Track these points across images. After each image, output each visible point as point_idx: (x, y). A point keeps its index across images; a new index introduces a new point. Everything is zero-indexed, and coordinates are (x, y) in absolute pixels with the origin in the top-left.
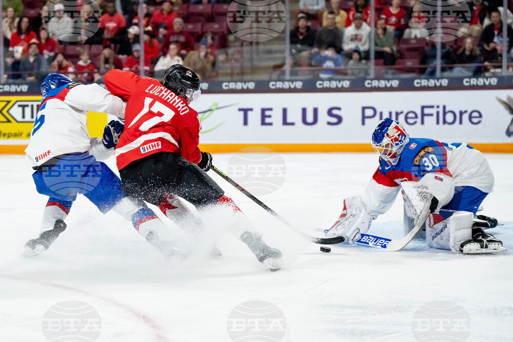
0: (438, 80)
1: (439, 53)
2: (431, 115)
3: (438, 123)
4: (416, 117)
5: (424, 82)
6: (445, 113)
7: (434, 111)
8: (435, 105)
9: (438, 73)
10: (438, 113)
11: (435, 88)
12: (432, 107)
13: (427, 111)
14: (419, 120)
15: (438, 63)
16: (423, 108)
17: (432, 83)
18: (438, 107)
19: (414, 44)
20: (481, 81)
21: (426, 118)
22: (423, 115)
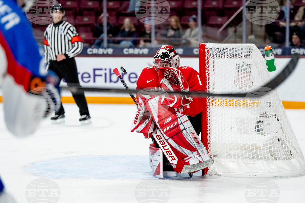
0: (105, 49)
1: (105, 29)
2: (101, 75)
3: (106, 81)
4: (90, 77)
5: (95, 51)
6: (111, 75)
7: (102, 72)
8: (104, 68)
9: (105, 44)
10: (106, 74)
11: (103, 55)
12: (101, 69)
13: (97, 72)
14: (92, 79)
15: (105, 36)
16: (95, 70)
17: (101, 51)
18: (106, 69)
19: (86, 21)
20: (136, 51)
21: (97, 78)
22: (95, 75)
